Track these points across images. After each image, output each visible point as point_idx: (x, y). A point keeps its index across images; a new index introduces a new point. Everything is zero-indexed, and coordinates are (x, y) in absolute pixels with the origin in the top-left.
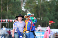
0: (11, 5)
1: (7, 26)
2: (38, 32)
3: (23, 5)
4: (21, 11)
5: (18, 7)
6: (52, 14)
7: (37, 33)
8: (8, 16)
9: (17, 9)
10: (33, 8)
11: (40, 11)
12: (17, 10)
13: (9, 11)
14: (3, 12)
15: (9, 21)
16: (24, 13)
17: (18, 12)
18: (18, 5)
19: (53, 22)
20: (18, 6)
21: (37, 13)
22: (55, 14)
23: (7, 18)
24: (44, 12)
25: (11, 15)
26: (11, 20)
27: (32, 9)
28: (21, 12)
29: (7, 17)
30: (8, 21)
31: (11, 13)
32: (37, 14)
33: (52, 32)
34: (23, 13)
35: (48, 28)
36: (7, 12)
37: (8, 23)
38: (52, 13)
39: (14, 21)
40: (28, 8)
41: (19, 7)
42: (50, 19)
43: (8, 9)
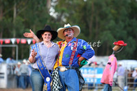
0: (24, 4)
1: (13, 53)
2: (87, 69)
3: (52, 4)
4: (47, 19)
5: (39, 9)
6: (122, 24)
7: (85, 71)
8: (17, 30)
9: (37, 12)
10: (76, 11)
11: (92, 18)
12: (38, 16)
13: (19, 18)
14: (5, 20)
15: (20, 42)
16: (55, 22)
17: (41, 21)
18: (39, 3)
19: (123, 43)
20: (39, 6)
21: (86, 22)
22: (127, 23)
23: (14, 35)
24: (102, 19)
25: (23, 27)
26: (23, 41)
27: (73, 12)
28: (48, 21)
29: (14, 33)
30: (16, 43)
31: (23, 22)
32: (85, 24)
33: (120, 68)
34: (53, 22)
35: (112, 58)
36: (14, 21)
37: (17, 46)
38: (121, 22)
39: (32, 43)
40: (63, 12)
41: (43, 8)
42: (115, 37)
43: (17, 12)
